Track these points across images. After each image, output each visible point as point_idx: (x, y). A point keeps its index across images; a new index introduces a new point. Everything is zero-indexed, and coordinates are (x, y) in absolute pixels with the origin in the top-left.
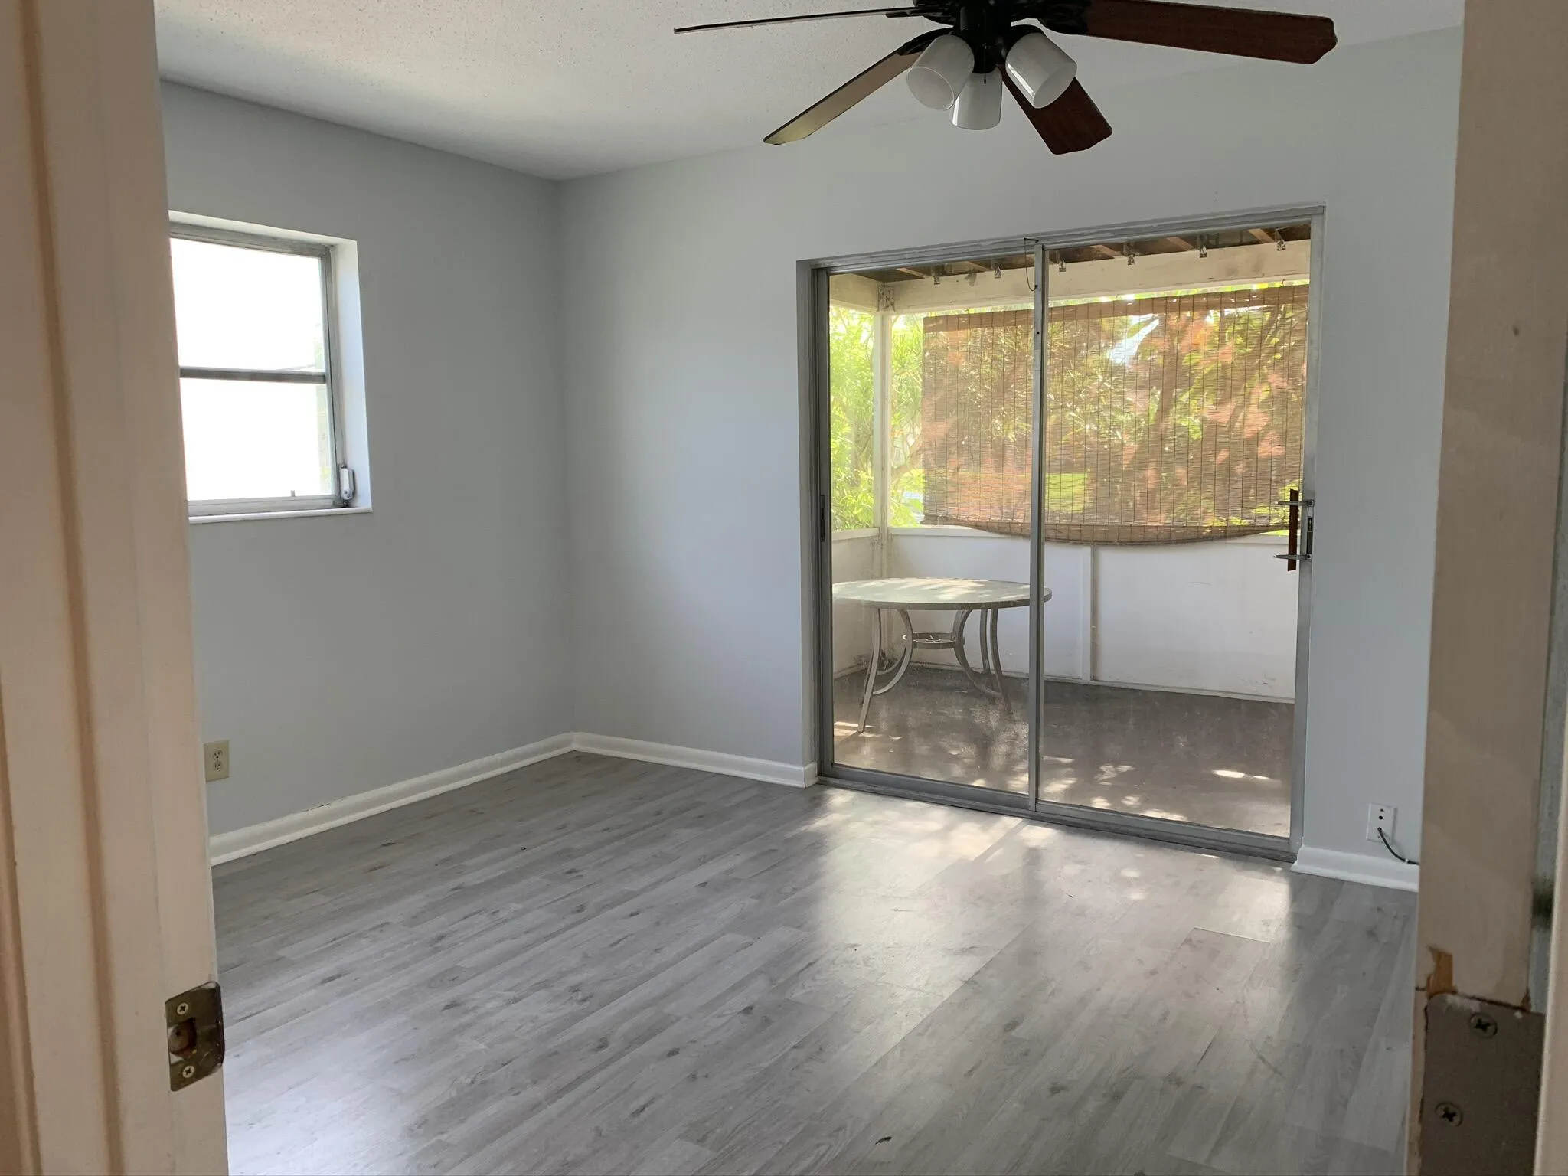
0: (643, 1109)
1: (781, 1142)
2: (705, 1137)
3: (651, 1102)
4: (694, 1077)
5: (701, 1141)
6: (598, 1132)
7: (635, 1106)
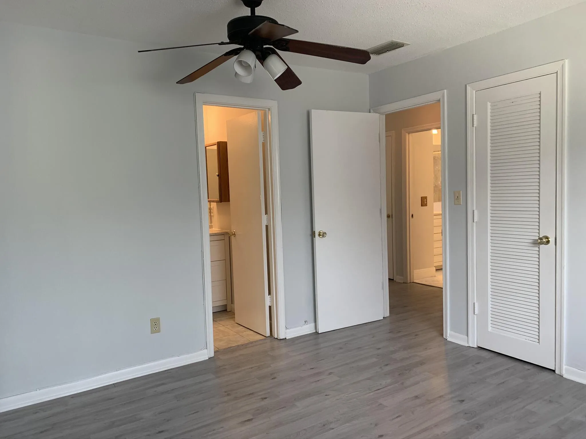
0: (397, 417)
1: (357, 399)
2: (379, 405)
3: (393, 419)
4: (376, 425)
5: (381, 404)
6: (413, 413)
7: (399, 419)
